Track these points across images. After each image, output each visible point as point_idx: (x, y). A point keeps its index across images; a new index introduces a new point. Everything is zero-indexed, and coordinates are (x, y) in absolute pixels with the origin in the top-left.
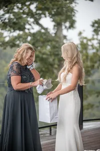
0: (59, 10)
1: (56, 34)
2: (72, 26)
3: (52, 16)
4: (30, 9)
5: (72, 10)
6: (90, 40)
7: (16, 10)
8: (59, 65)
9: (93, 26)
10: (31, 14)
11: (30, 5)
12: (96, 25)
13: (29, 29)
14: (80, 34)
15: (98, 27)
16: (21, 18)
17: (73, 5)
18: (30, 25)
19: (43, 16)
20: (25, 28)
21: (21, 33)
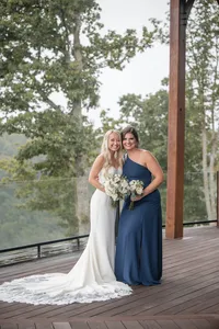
0: (77, 82)
1: (71, 114)
2: (94, 103)
3: (66, 89)
4: (35, 80)
5: (95, 82)
6: (117, 123)
7: (16, 82)
8: (76, 158)
9: (121, 104)
10: (36, 86)
11: (35, 74)
12: (126, 102)
13: (33, 108)
14: (103, 113)
15: (128, 105)
16: (22, 92)
17: (96, 75)
18: (36, 102)
19: (53, 89)
20: (28, 106)
21: (23, 112)
